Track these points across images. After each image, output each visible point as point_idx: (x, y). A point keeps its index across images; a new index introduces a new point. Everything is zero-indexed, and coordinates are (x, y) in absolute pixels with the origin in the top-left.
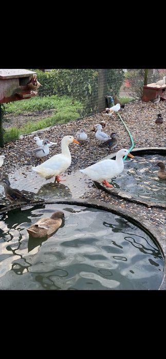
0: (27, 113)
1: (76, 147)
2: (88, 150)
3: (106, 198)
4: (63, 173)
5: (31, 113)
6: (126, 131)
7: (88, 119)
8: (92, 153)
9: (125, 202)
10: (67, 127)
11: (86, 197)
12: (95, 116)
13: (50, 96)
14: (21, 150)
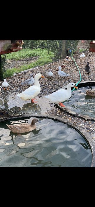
0: (23, 59)
1: (46, 81)
2: (53, 82)
3: (60, 114)
4: (36, 97)
5: (25, 59)
6: (77, 70)
7: (55, 63)
8: (55, 84)
9: (72, 116)
10: (42, 68)
11: (48, 113)
12: (60, 61)
13: (37, 49)
14: (13, 83)
